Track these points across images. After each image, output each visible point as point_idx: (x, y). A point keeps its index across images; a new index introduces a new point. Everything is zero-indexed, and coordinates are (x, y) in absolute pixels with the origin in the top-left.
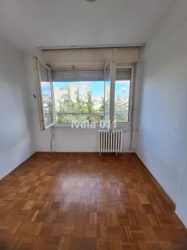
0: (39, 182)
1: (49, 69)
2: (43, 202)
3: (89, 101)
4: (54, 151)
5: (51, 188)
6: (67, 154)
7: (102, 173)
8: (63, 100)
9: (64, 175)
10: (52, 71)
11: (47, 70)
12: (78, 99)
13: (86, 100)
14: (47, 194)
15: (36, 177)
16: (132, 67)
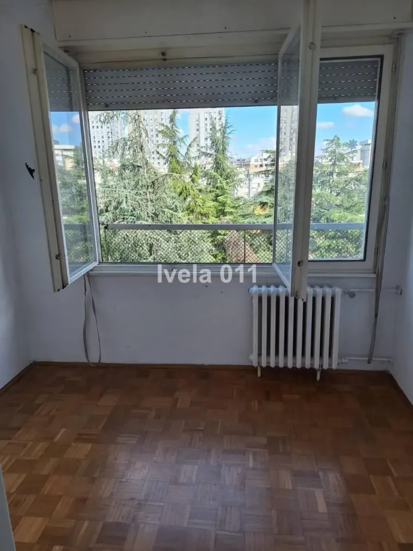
0: (53, 462)
1: (73, 64)
2: (72, 523)
3: (218, 166)
4: (94, 359)
5: (93, 480)
6: (142, 370)
7: (264, 440)
8: (116, 163)
9: (134, 441)
10: (84, 71)
11: (68, 70)
12: (173, 156)
13: (207, 163)
14: (84, 500)
15: (42, 446)
16: (387, 51)
